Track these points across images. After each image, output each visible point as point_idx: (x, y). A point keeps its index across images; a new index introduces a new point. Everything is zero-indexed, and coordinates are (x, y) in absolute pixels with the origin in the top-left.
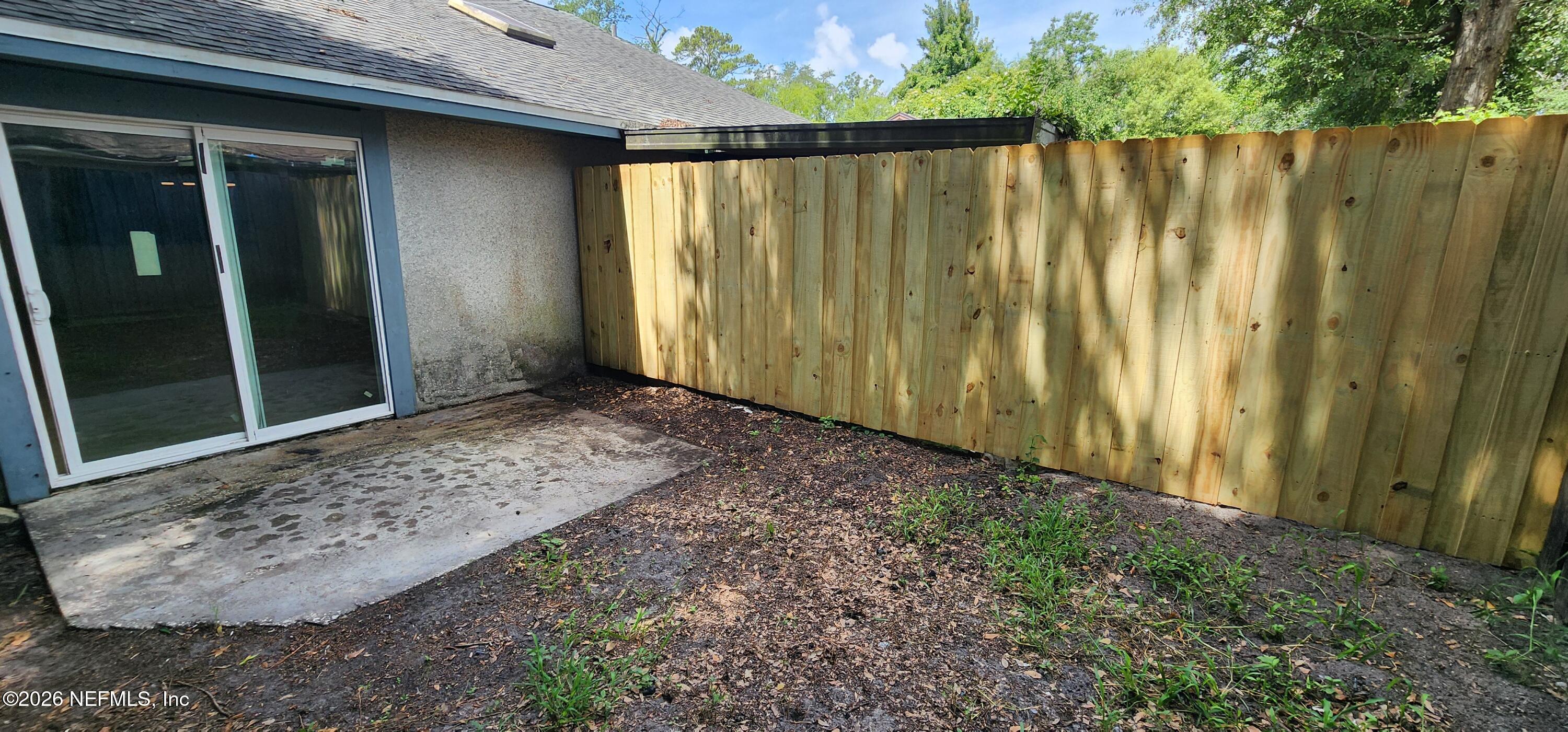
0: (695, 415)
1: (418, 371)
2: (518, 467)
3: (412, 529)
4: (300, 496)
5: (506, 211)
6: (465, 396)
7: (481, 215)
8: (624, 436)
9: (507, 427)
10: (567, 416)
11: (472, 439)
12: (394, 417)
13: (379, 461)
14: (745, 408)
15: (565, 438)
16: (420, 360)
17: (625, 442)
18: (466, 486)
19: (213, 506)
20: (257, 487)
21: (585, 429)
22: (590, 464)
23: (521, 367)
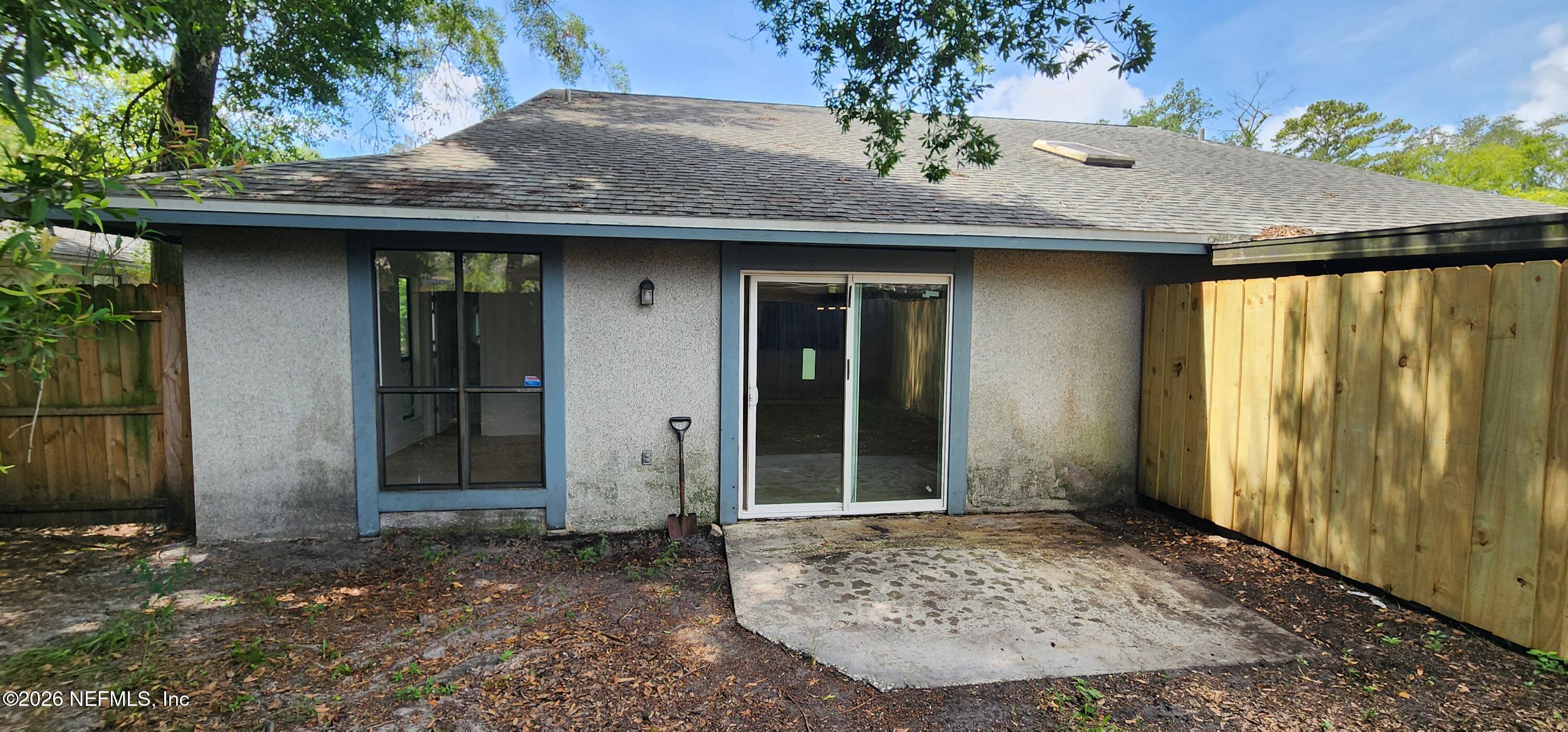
0: (1286, 588)
1: (971, 475)
2: (1055, 594)
3: (954, 627)
4: (873, 567)
5: (1068, 331)
6: (1008, 505)
7: (1044, 336)
8: (1181, 590)
9: (1046, 546)
10: (1111, 549)
11: (1011, 551)
12: (946, 513)
13: (932, 553)
14: (1372, 598)
15: (1108, 575)
16: (974, 466)
17: (1182, 599)
18: (1003, 599)
19: (817, 558)
20: (845, 550)
21: (1132, 570)
22: (1137, 613)
23: (1065, 486)
